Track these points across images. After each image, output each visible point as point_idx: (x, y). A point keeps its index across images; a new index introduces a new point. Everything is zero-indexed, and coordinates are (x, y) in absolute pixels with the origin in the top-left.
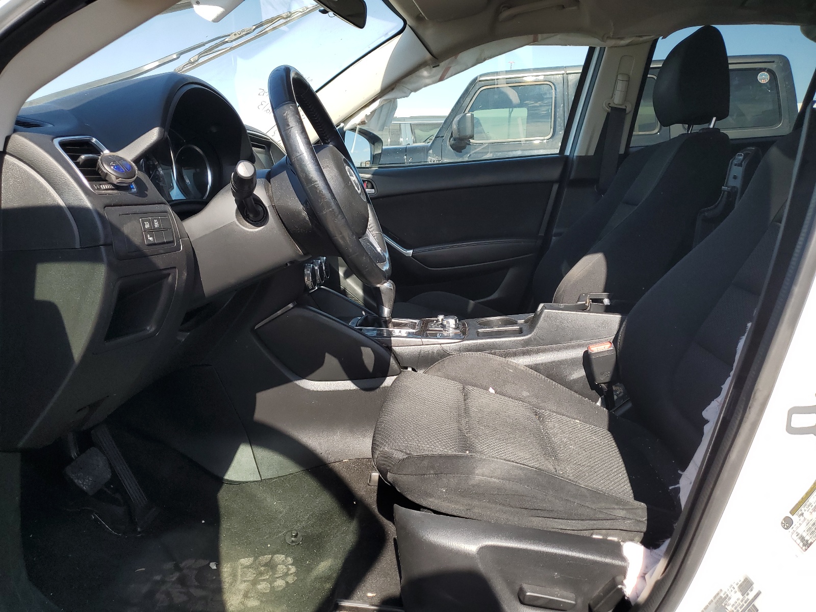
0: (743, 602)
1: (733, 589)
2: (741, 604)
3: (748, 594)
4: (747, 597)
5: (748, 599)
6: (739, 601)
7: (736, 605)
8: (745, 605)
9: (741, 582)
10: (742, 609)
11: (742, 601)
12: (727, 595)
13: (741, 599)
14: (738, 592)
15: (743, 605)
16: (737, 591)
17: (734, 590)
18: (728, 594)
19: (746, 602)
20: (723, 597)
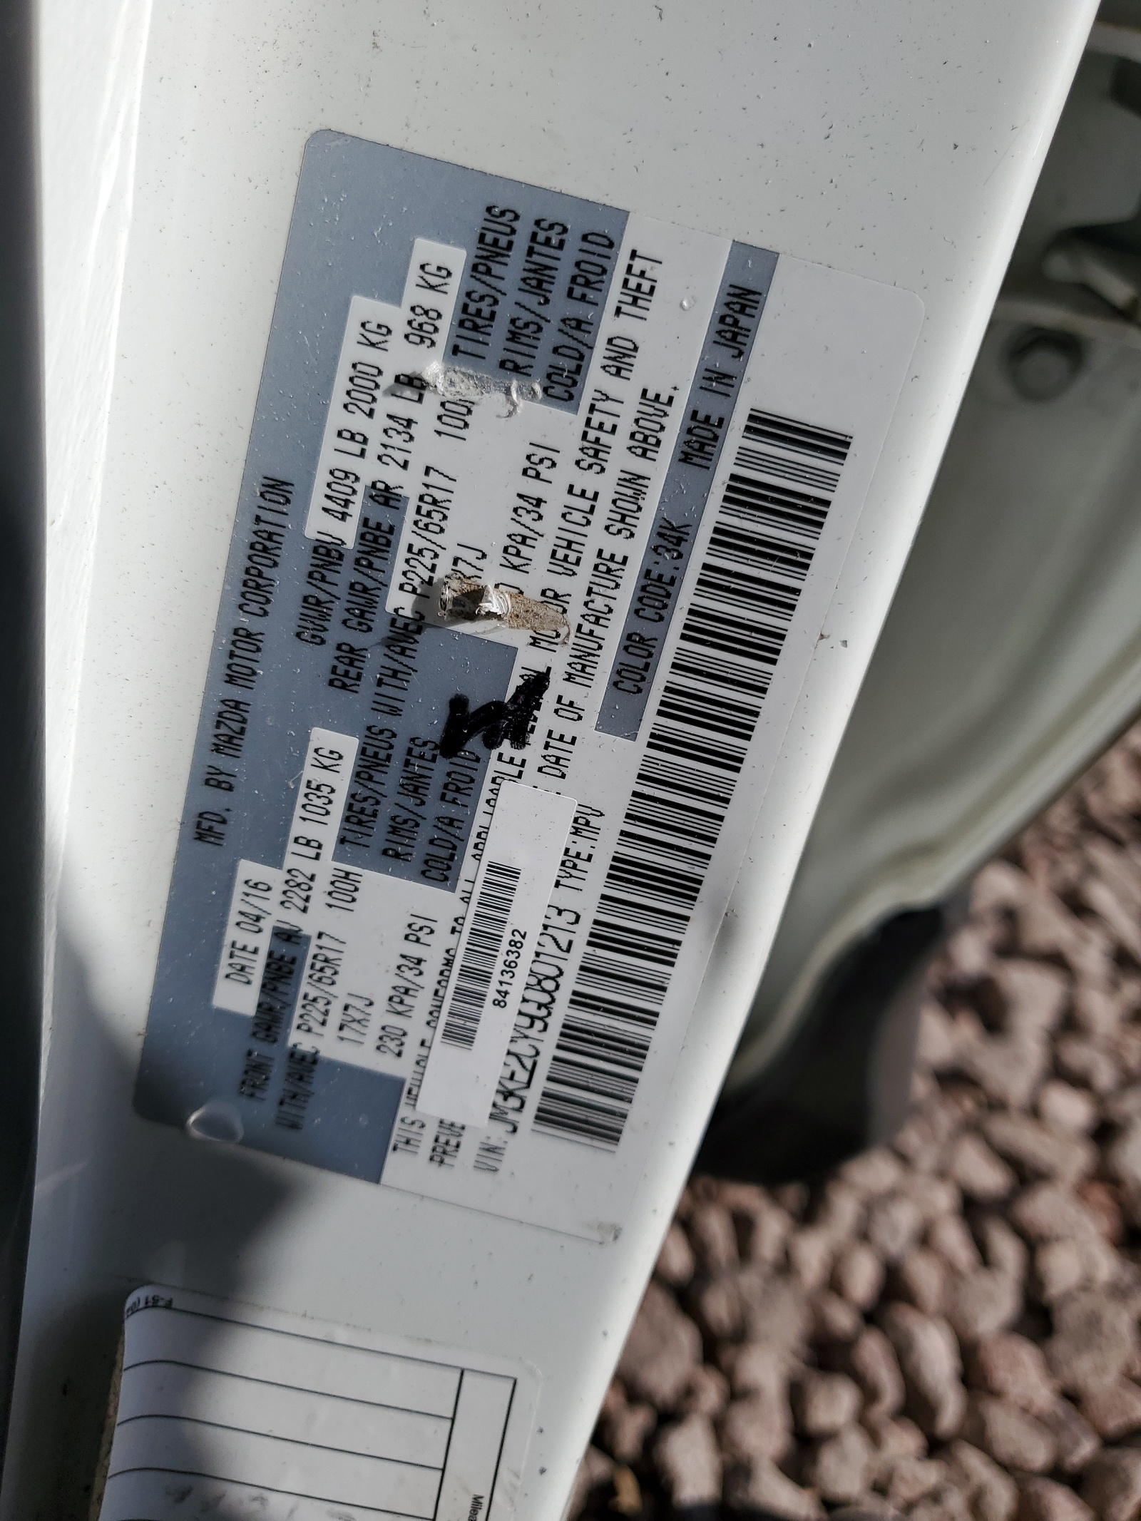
0: (620, 458)
1: (403, 408)
2: (606, 485)
3: (621, 360)
4: (627, 391)
5: (654, 403)
6: (565, 473)
7: (551, 525)
8: (658, 469)
9: (454, 285)
10: (645, 525)
11: (594, 453)
12: (385, 496)
13: (570, 447)
14: (489, 403)
15: (634, 481)
16: (467, 390)
17: (425, 413)
18: (391, 475)
19: (645, 445)
20: (348, 532)
